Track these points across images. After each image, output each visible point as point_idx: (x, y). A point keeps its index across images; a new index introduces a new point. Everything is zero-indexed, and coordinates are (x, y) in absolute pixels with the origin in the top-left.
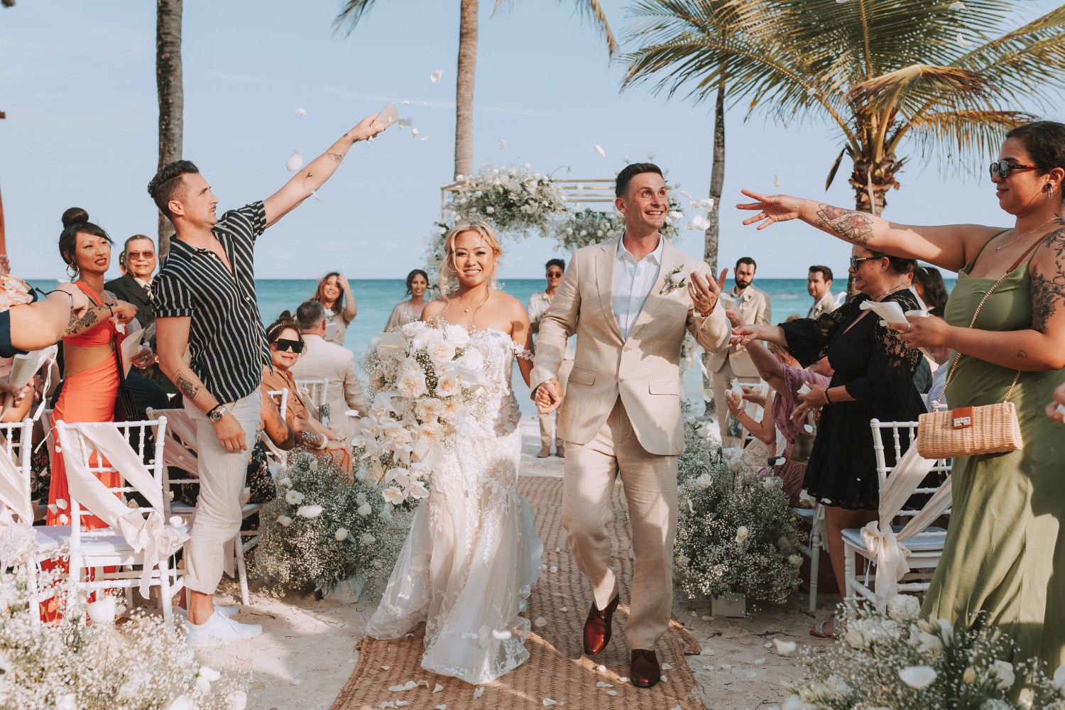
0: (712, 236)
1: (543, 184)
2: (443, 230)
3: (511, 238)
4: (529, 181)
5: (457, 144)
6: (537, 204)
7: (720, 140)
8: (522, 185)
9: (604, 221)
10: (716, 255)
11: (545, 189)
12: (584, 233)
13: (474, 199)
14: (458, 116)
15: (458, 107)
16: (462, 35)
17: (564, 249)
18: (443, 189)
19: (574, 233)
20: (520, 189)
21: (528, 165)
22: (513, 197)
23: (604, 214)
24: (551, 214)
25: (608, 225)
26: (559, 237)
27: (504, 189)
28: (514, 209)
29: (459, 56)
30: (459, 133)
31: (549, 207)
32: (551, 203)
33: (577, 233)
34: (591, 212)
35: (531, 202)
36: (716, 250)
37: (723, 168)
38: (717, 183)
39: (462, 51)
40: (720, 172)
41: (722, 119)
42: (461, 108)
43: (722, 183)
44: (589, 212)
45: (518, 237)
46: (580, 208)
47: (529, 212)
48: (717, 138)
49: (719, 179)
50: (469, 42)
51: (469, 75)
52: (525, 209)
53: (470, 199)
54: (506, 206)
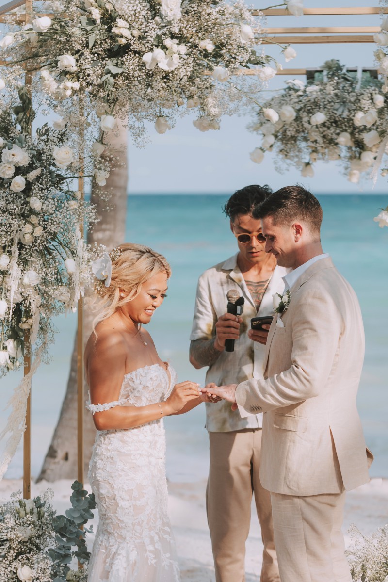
6: (183, 49)
11: (206, 11)
12: (320, 117)
13: (34, 37)
17: (279, 157)
19: (298, 119)
20: (140, 7)
22: (121, 29)
27: (103, 11)
31: (217, 55)
32: (219, 46)
33: (304, 115)
34: (339, 68)
35: (168, 42)
44: (334, 69)
45: (142, 130)
47: (164, 66)
52: (153, 59)
53: (27, 37)
54: (109, 54)
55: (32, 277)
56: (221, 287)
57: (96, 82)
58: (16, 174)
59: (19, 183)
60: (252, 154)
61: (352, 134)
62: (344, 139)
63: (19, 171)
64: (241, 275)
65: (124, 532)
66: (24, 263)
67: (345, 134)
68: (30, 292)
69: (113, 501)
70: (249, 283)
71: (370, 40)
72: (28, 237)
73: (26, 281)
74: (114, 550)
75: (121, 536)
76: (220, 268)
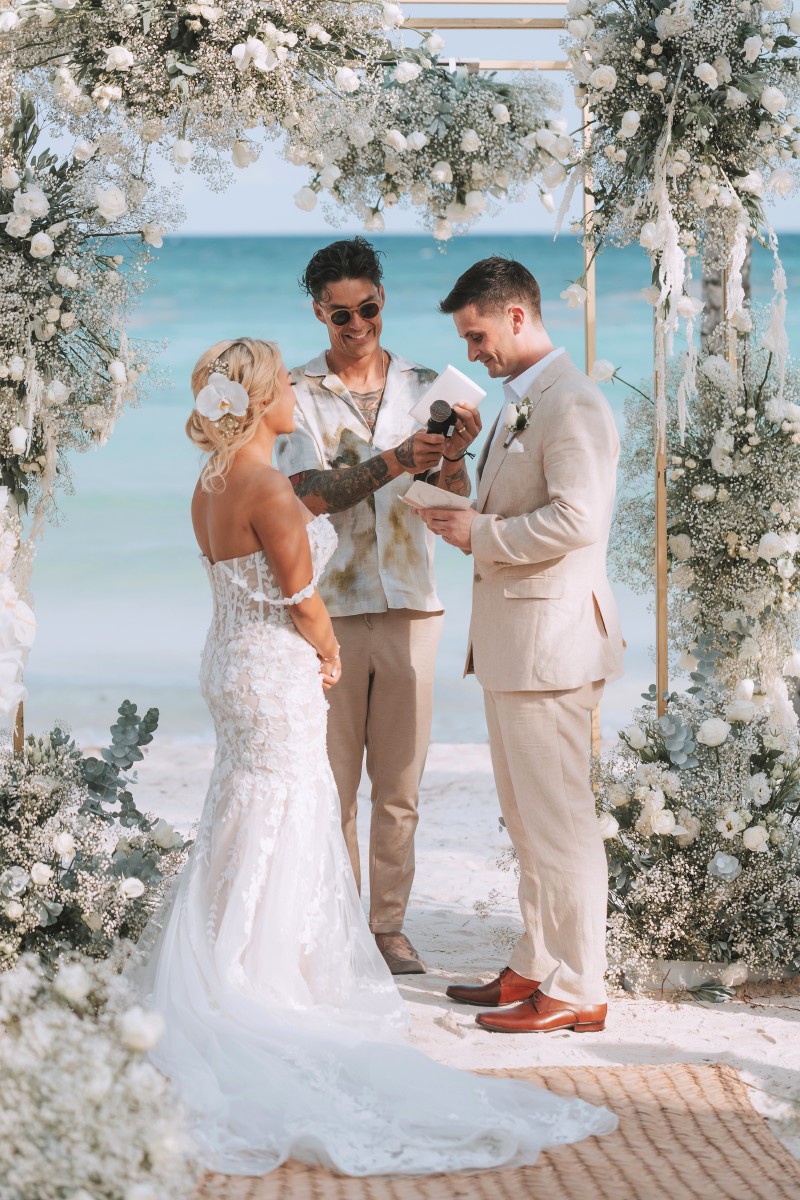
3: (191, 162)
6: (289, 38)
9: (481, 95)
17: (332, 199)
22: (199, 6)
23: (473, 68)
24: (340, 73)
25: (502, 112)
28: (208, 54)
34: (435, 63)
35: (270, 28)
45: (212, 160)
47: (261, 65)
52: (247, 53)
54: (168, 45)
55: (58, 391)
56: (310, 397)
57: (154, 88)
58: (33, 232)
59: (42, 244)
60: (296, 195)
61: (454, 164)
62: (443, 173)
63: (38, 226)
64: (340, 382)
66: (43, 368)
67: (442, 163)
68: (51, 418)
69: (282, 724)
71: (559, 25)
73: (49, 396)
75: (290, 775)
76: (301, 373)
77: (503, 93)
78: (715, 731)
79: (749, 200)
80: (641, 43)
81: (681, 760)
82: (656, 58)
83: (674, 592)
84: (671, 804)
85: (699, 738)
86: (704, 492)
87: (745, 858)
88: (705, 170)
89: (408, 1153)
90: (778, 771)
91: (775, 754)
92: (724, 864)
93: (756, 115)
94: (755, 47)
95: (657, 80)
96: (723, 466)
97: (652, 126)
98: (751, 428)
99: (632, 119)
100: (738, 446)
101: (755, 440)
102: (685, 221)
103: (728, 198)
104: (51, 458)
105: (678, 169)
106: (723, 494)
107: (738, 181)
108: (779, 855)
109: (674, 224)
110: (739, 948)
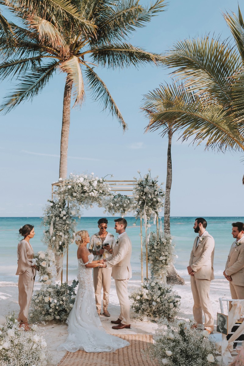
0: (167, 205)
1: (100, 182)
2: (52, 204)
3: (84, 207)
4: (93, 181)
5: (60, 166)
6: (97, 192)
7: (170, 166)
8: (90, 183)
9: (126, 200)
10: (169, 213)
11: (101, 185)
12: (118, 205)
13: (67, 189)
14: (61, 155)
15: (61, 151)
16: (63, 123)
17: (108, 212)
18: (53, 185)
19: (113, 205)
20: (88, 184)
21: (93, 174)
22: (85, 188)
23: (126, 196)
24: (104, 196)
25: (129, 201)
26: (106, 207)
27: (81, 185)
28: (87, 194)
29: (62, 131)
30: (61, 162)
31: (103, 193)
32: (103, 191)
34: (120, 195)
35: (94, 191)
36: (169, 211)
37: (171, 177)
38: (169, 183)
39: (63, 129)
40: (170, 179)
41: (170, 157)
42: (63, 152)
43: (171, 183)
44: (119, 195)
45: (88, 207)
46: (116, 193)
47: (93, 195)
48: (168, 165)
49: (170, 181)
50: (66, 125)
51: (66, 139)
52: (91, 194)
53: (65, 189)
54: (82, 193)
55: (66, 237)
58: (63, 216)
59: (64, 218)
60: (103, 212)
61: (123, 208)
62: (122, 209)
63: (64, 215)
64: (99, 236)
65: (86, 288)
66: (64, 234)
68: (66, 240)
70: (101, 238)
71: (132, 190)
72: (66, 229)
73: (65, 237)
74: (84, 292)
76: (96, 235)
77: (129, 199)
78: (153, 284)
79: (156, 212)
80: (142, 192)
81: (148, 288)
82: (144, 194)
83: (149, 265)
84: (147, 294)
85: (151, 285)
86: (153, 251)
87: (157, 302)
88: (150, 209)
89: (97, 349)
90: (162, 290)
91: (161, 288)
92: (154, 303)
93: (157, 202)
94: (156, 193)
95: (144, 197)
96: (156, 248)
97: (143, 203)
98: (159, 242)
99: (140, 202)
100: (157, 245)
101: (159, 244)
102: (148, 215)
103: (153, 212)
104: (66, 246)
105: (147, 208)
106: (155, 251)
107: (155, 210)
108: (162, 302)
109: (146, 216)
110: (157, 315)
